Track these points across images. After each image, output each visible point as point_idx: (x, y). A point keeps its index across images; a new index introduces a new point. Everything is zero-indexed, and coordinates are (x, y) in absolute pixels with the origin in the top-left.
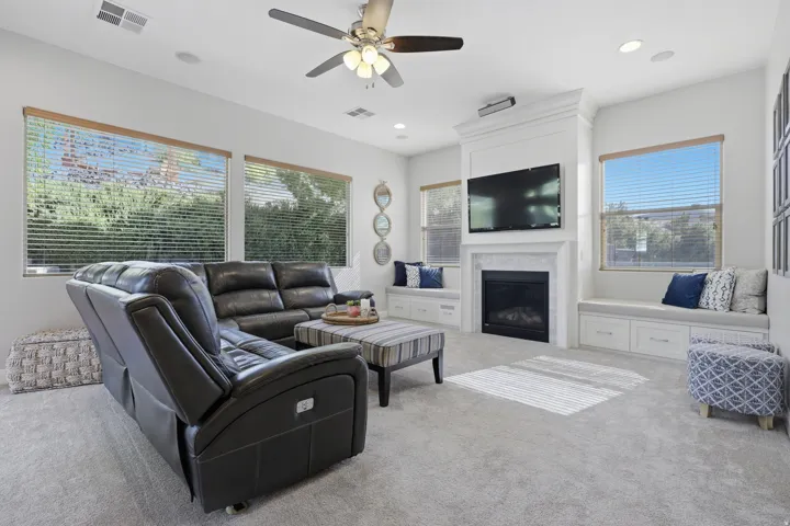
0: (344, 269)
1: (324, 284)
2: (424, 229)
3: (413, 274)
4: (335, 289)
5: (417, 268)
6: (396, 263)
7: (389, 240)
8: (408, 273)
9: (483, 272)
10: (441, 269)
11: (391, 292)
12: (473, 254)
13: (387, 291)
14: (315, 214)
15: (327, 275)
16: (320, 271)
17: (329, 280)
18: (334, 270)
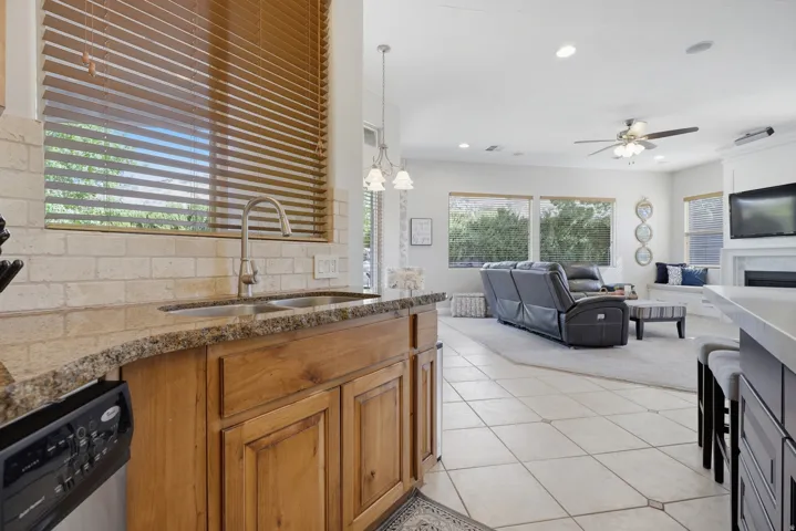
0: (609, 268)
1: (594, 278)
2: (687, 234)
3: (675, 275)
4: (602, 281)
5: (679, 269)
6: (657, 264)
7: (650, 245)
8: (670, 273)
9: (746, 272)
10: (706, 270)
11: (653, 288)
12: (735, 258)
13: (648, 287)
14: (575, 222)
15: (596, 272)
16: (591, 269)
17: (597, 275)
18: (601, 268)
